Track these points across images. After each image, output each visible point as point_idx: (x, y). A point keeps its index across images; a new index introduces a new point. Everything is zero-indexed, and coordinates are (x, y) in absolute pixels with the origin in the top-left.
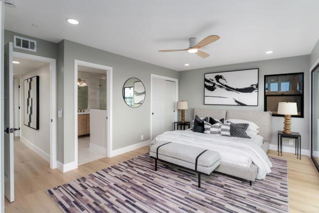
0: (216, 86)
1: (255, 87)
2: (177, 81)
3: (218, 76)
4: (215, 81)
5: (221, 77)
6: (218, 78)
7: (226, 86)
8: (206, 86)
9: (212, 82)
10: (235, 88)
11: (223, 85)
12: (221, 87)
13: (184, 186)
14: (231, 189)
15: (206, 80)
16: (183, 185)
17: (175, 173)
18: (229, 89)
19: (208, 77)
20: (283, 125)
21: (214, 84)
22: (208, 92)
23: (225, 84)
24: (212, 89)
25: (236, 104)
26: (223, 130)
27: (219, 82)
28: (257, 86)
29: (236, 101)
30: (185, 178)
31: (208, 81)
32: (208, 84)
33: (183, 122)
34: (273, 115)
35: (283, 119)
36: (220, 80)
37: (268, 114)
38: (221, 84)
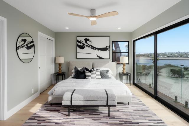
0: (85, 46)
1: (108, 48)
2: (53, 39)
3: (86, 39)
4: (84, 42)
5: (88, 40)
6: (86, 40)
7: (91, 46)
8: (78, 45)
9: (82, 42)
10: (97, 47)
11: (89, 45)
12: (88, 46)
13: (101, 119)
14: (123, 110)
15: (78, 41)
16: (99, 119)
17: (84, 112)
18: (93, 48)
19: (79, 39)
20: (122, 69)
21: (84, 44)
22: (79, 50)
23: (91, 44)
24: (82, 47)
25: (98, 58)
26: (97, 75)
27: (87, 43)
28: (109, 47)
29: (98, 56)
30: (94, 113)
31: (80, 42)
32: (79, 44)
33: (61, 72)
34: (118, 64)
35: (122, 66)
36: (88, 42)
37: (115, 63)
38: (88, 44)
